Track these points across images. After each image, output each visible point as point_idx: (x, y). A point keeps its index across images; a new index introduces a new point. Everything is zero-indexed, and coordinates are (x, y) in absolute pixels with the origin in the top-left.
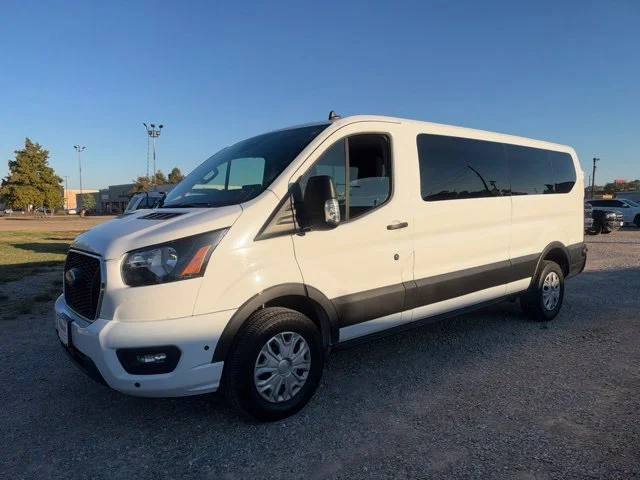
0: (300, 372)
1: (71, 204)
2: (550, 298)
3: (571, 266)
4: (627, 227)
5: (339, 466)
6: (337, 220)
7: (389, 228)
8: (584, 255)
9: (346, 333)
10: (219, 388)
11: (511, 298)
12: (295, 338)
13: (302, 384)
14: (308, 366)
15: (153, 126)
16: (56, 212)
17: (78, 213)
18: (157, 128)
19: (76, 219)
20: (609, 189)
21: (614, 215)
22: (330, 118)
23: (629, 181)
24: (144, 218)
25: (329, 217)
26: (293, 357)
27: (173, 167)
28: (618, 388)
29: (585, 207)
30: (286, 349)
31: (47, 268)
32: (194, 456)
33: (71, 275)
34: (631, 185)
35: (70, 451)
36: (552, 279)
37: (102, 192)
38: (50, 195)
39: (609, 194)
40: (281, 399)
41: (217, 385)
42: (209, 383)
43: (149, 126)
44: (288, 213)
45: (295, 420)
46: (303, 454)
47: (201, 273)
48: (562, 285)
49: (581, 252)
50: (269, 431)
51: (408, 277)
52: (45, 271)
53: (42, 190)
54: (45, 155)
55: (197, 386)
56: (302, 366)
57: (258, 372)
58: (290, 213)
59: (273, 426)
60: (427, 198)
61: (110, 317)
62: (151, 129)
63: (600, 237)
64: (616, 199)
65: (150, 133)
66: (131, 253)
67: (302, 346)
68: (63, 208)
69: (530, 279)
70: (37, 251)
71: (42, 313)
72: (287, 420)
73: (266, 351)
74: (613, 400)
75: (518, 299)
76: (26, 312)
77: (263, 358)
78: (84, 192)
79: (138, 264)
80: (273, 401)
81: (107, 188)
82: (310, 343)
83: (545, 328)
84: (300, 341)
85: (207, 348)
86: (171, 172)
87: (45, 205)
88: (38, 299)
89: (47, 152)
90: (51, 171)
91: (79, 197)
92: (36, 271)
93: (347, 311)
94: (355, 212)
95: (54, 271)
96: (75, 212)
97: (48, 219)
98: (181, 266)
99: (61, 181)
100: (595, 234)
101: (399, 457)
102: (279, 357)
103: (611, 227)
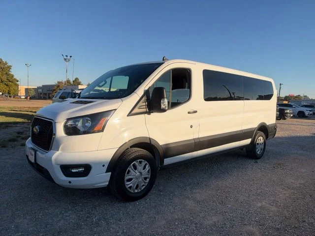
0: (146, 179)
1: (22, 93)
2: (259, 149)
3: (269, 134)
4: (294, 117)
5: (164, 222)
6: (167, 108)
7: (189, 113)
8: (275, 129)
9: (167, 161)
10: (108, 185)
11: (241, 148)
12: (144, 162)
13: (146, 184)
14: (150, 176)
15: (67, 56)
16: (14, 97)
17: (26, 98)
18: (69, 57)
19: (24, 101)
20: (286, 98)
21: (288, 111)
22: (163, 60)
23: (295, 95)
24: (73, 103)
25: (163, 106)
26: (143, 171)
27: (76, 77)
28: (289, 190)
29: (277, 107)
30: (140, 168)
31: (12, 125)
32: (96, 217)
33: (37, 129)
34: (296, 97)
35: (35, 213)
36: (260, 140)
37: (39, 88)
38: (11, 89)
39: (286, 101)
40: (136, 191)
41: (107, 183)
42: (103, 183)
43: (65, 56)
44: (143, 104)
45: (142, 201)
46: (147, 217)
47: (102, 131)
48: (265, 142)
49: (274, 128)
50: (130, 206)
51: (196, 136)
52: (11, 127)
53: (7, 85)
54: (9, 67)
55: (97, 184)
56: (147, 176)
57: (127, 178)
58: (144, 104)
59: (132, 203)
60: (206, 100)
61: (57, 149)
62: (66, 57)
63: (282, 121)
64: (290, 103)
65: (65, 59)
66: (68, 119)
67: (147, 166)
68: (18, 95)
69: (251, 139)
70: (7, 117)
71: (13, 147)
72: (138, 201)
73: (131, 168)
74: (287, 195)
75: (244, 149)
76: (4, 147)
77: (129, 171)
78: (29, 87)
79: (71, 125)
80: (132, 192)
81: (41, 86)
82: (151, 165)
83: (257, 162)
84: (146, 164)
85: (104, 166)
86: (74, 79)
87: (9, 93)
88: (10, 141)
89: (11, 66)
90: (13, 76)
91: (27, 90)
92: (7, 126)
93: (168, 151)
94: (174, 105)
95: (16, 126)
96: (24, 97)
97: (11, 100)
98: (93, 127)
99: (17, 81)
100: (280, 119)
101: (192, 218)
102: (136, 171)
103: (287, 117)
